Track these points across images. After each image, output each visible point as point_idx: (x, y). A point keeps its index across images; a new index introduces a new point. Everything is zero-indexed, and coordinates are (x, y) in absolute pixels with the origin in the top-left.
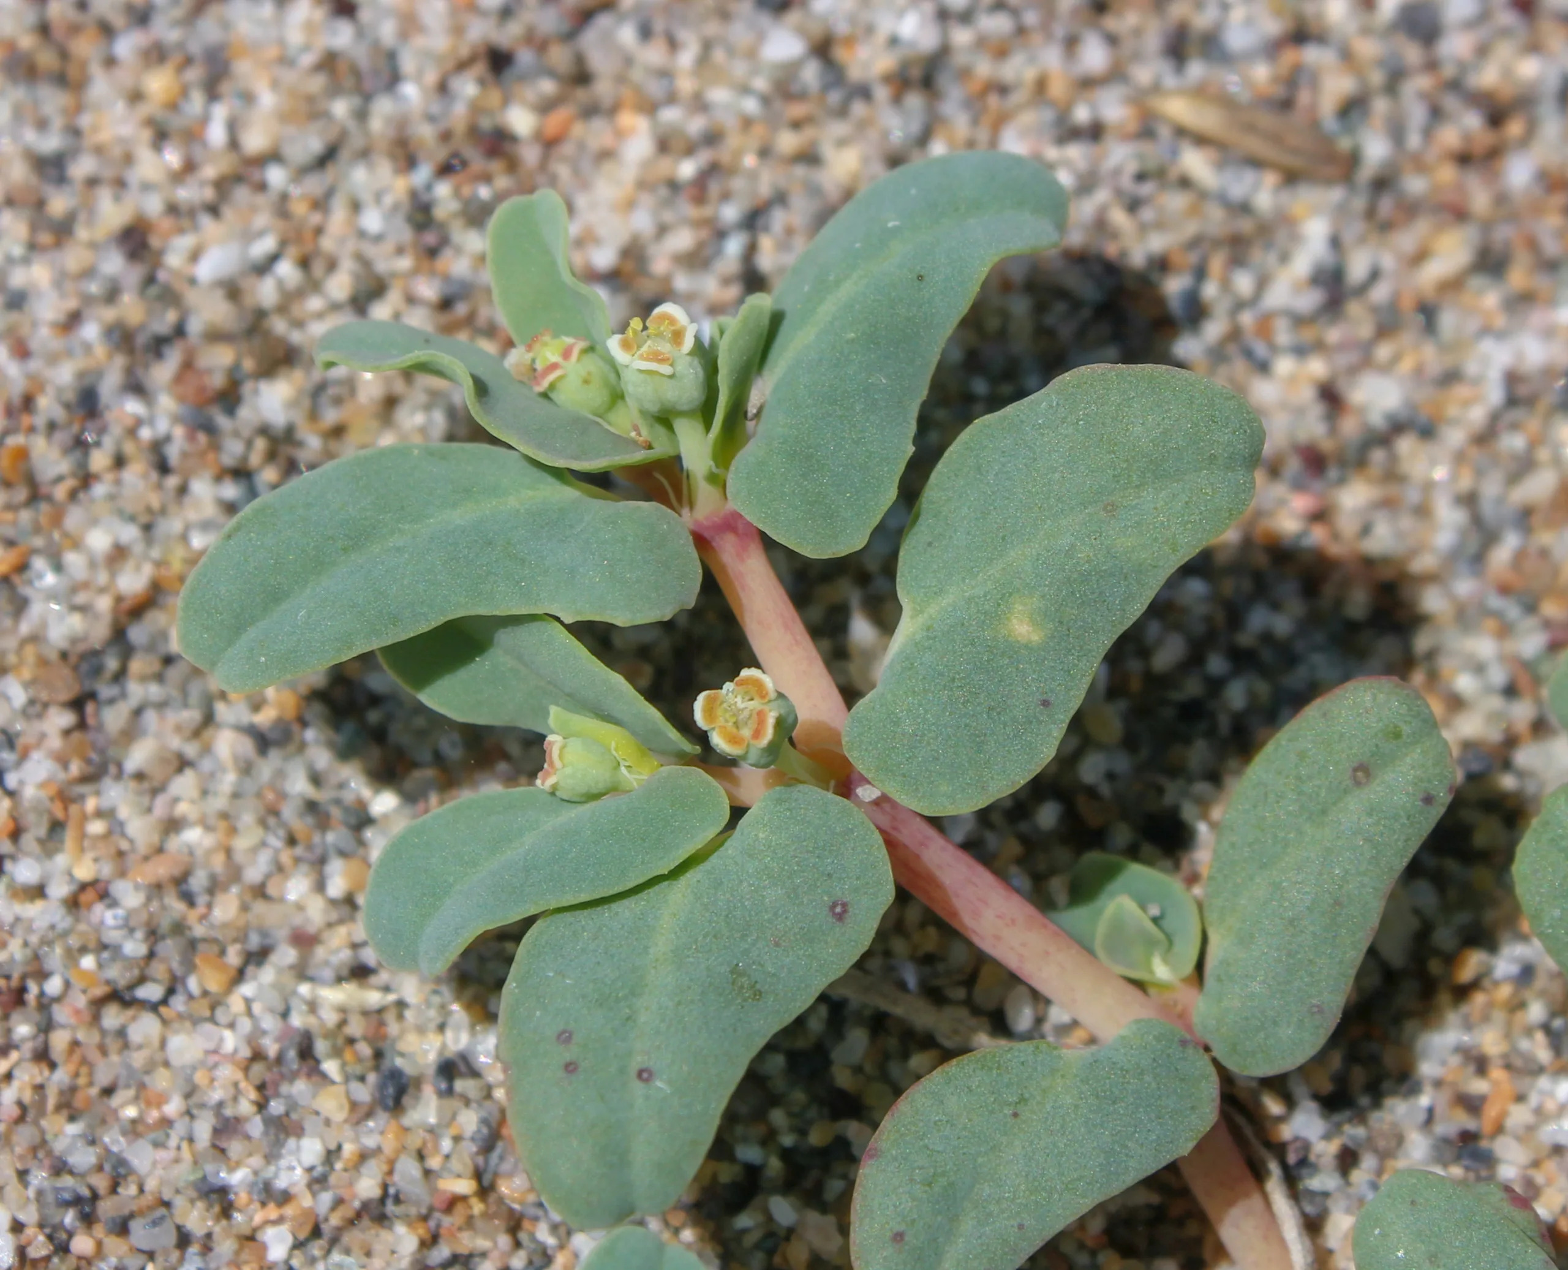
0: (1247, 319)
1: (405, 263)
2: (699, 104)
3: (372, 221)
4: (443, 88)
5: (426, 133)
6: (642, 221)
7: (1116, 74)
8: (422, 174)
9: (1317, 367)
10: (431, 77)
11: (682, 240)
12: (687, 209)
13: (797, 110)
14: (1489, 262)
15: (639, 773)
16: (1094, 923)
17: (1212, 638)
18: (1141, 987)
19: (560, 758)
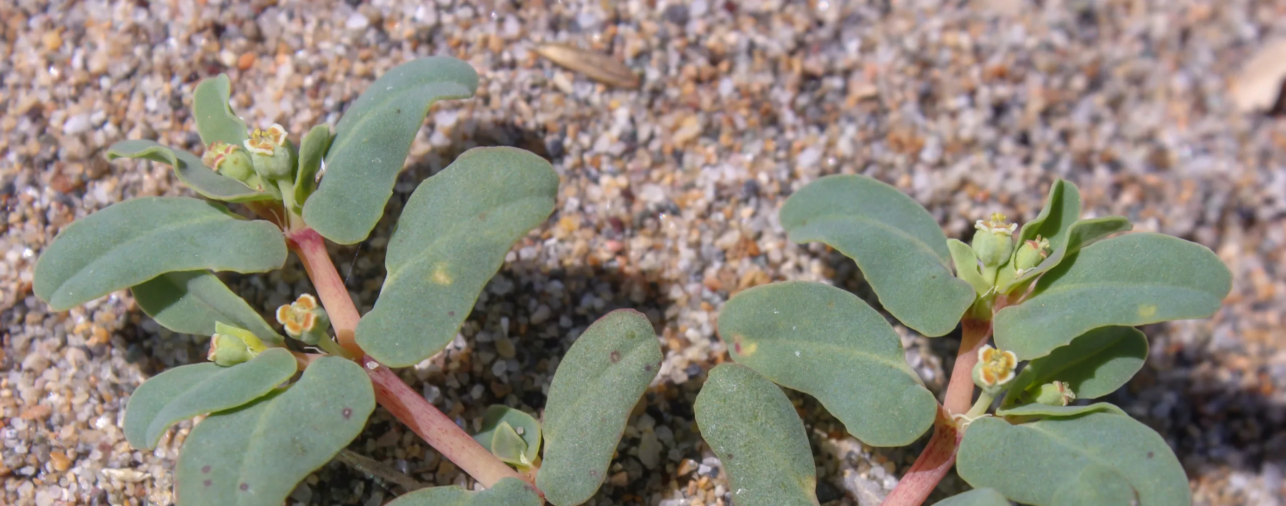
0: (587, 157)
1: (167, 124)
2: (316, 51)
3: (152, 104)
4: (189, 42)
5: (181, 63)
6: (286, 106)
7: (523, 36)
8: (177, 81)
9: (622, 181)
10: (183, 35)
11: (306, 116)
12: (308, 100)
13: (364, 53)
14: (710, 131)
15: (255, 351)
16: (492, 436)
17: (563, 308)
18: (514, 468)
19: (217, 343)
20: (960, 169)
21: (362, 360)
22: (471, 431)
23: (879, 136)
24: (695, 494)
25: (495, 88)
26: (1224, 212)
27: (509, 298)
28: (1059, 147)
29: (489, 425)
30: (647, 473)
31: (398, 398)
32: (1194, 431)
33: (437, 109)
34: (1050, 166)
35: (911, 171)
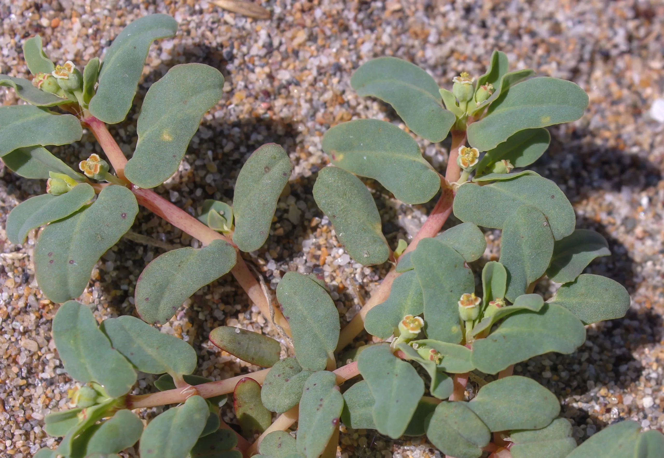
0: (246, 58)
1: (15, 62)
2: (93, 14)
3: (6, 52)
4: (22, 15)
5: (19, 27)
6: (80, 46)
8: (18, 37)
9: (267, 70)
10: (19, 12)
11: (91, 50)
12: (92, 42)
13: (119, 13)
14: (312, 38)
15: (72, 186)
16: (207, 217)
17: (241, 143)
18: (221, 233)
19: (50, 184)
20: (450, 44)
21: (130, 186)
22: (196, 216)
23: (404, 31)
24: (321, 235)
25: (192, 25)
26: (593, 53)
27: (211, 140)
28: (502, 27)
29: (205, 211)
30: (294, 227)
31: (153, 203)
32: (585, 174)
33: (162, 40)
34: (498, 38)
35: (423, 48)
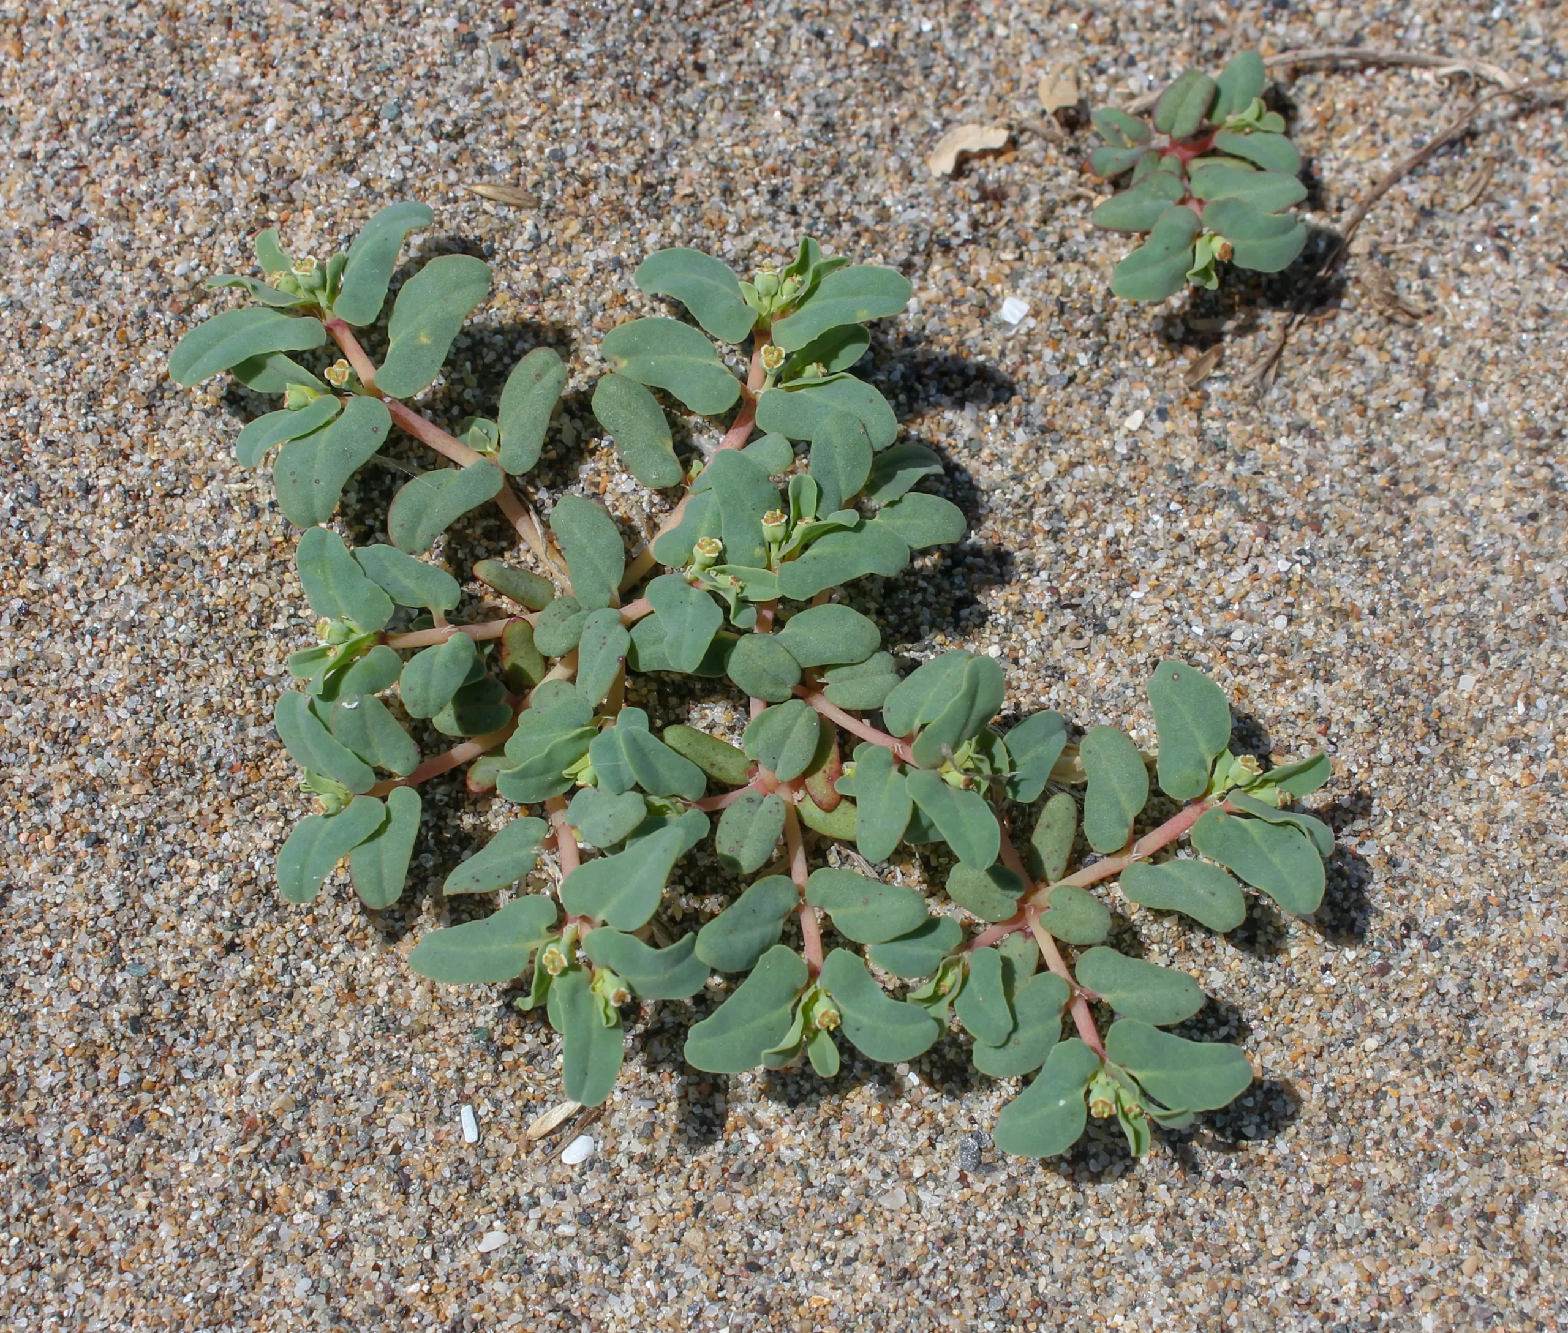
0: (510, 254)
1: (239, 263)
2: (329, 205)
3: (228, 251)
4: (247, 208)
5: (243, 221)
6: (314, 243)
7: (460, 181)
8: (242, 234)
9: (534, 267)
10: (242, 204)
11: (327, 247)
12: (328, 237)
13: (359, 203)
14: (587, 229)
15: (313, 398)
16: (468, 436)
17: (505, 353)
18: (484, 454)
19: (289, 396)
20: (754, 234)
21: (380, 396)
22: (454, 434)
23: (698, 220)
24: (601, 459)
25: (446, 215)
26: (929, 243)
27: (469, 348)
28: (816, 214)
29: (465, 430)
30: (569, 449)
31: (406, 419)
32: (919, 387)
33: (410, 234)
34: (810, 227)
35: (721, 240)
